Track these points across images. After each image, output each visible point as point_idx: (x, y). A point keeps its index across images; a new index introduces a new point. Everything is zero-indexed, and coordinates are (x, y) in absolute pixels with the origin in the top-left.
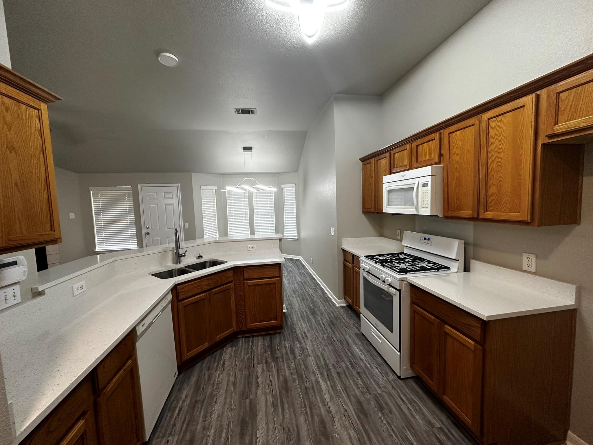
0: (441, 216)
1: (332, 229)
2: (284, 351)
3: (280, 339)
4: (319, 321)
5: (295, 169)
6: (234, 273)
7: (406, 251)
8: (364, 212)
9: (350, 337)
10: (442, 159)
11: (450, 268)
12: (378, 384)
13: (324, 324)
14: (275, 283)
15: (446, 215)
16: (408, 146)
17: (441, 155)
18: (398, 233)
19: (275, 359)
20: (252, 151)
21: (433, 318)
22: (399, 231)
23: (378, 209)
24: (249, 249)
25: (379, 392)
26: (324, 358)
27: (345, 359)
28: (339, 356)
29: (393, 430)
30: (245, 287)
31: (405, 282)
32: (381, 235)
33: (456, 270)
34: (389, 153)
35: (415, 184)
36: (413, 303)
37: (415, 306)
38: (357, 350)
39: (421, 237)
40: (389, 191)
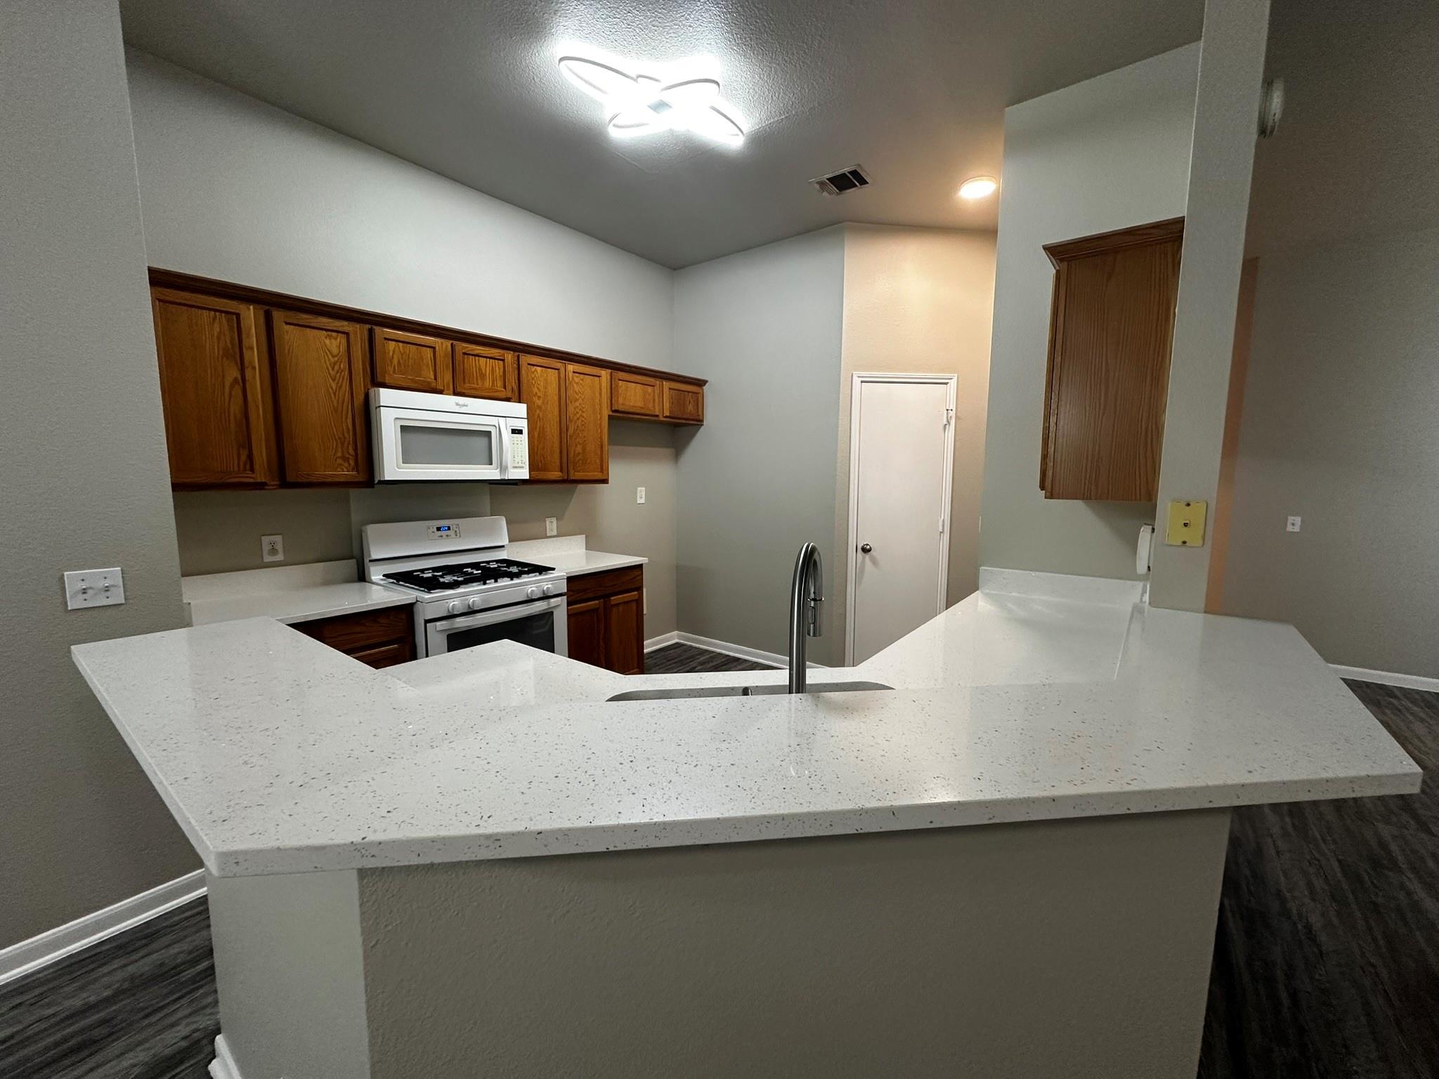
16: (440, 344)
21: (596, 602)
35: (494, 426)
39: (428, 527)
40: (404, 429)
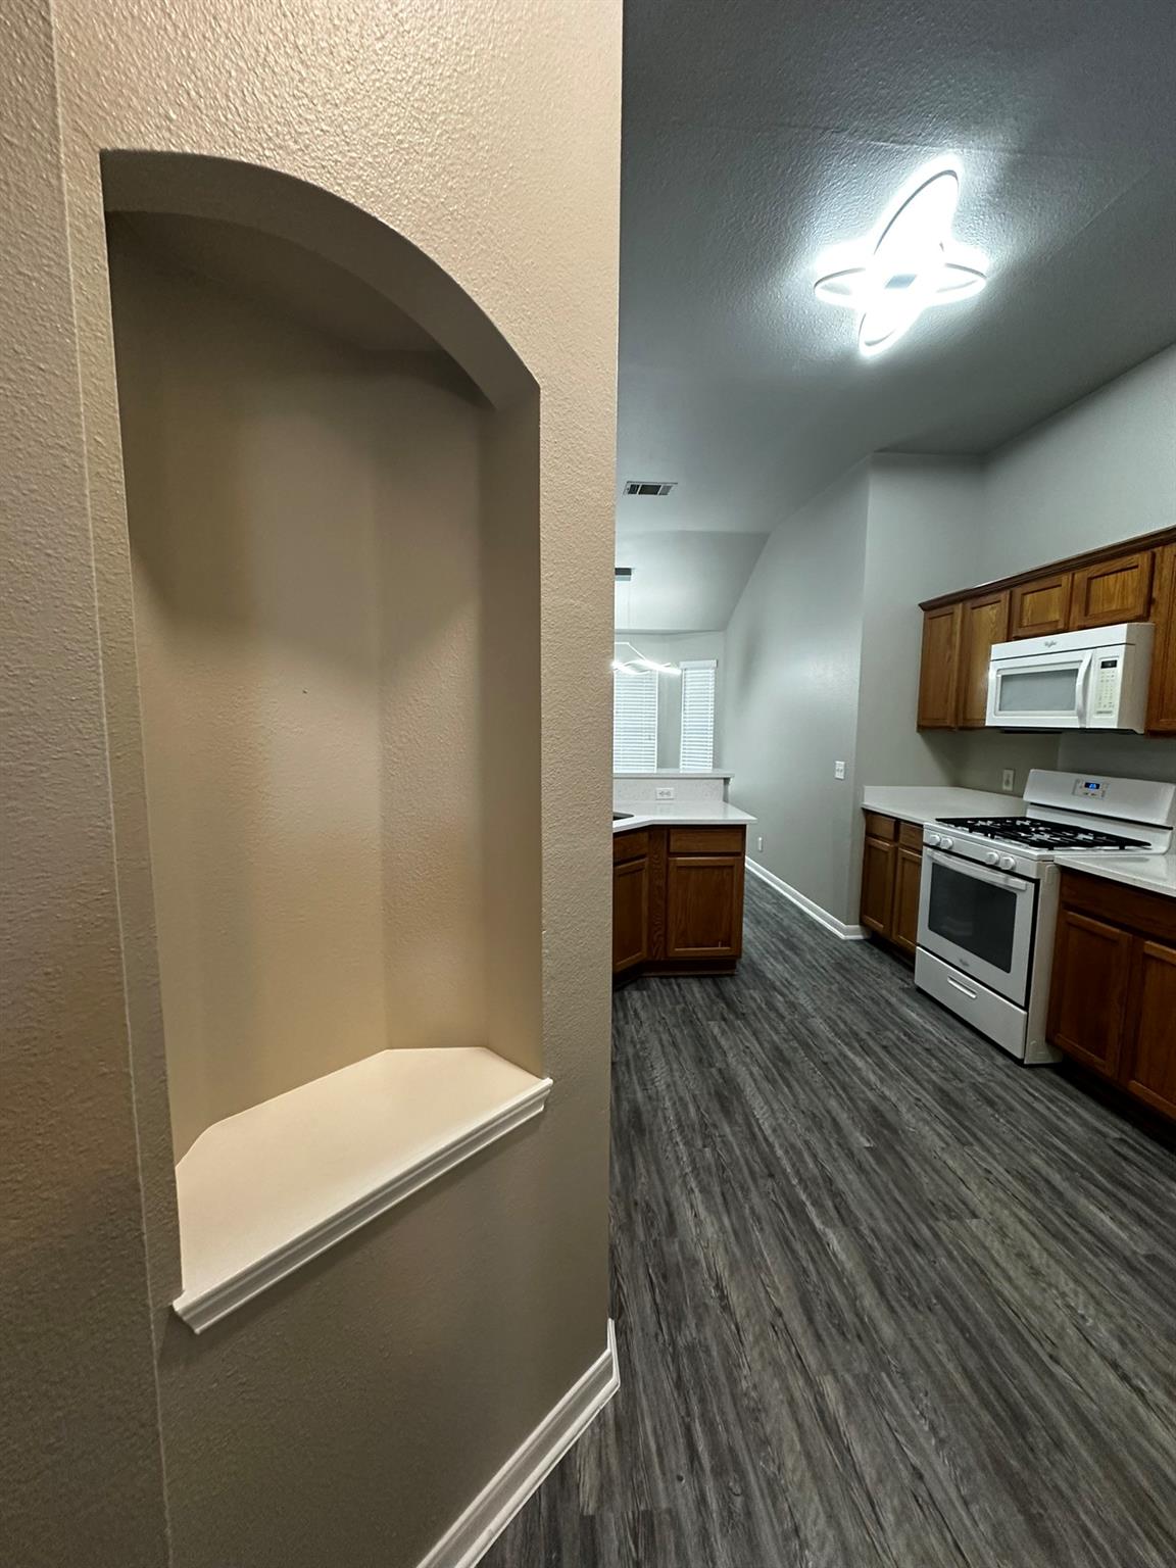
0: (1140, 730)
1: (840, 765)
2: (753, 1005)
3: (736, 985)
4: (810, 962)
5: (718, 624)
6: (650, 837)
7: (1031, 814)
8: (921, 728)
9: (890, 992)
10: (1152, 611)
11: (1149, 845)
12: (974, 1070)
13: (823, 967)
14: (731, 867)
15: (1154, 727)
16: (1065, 579)
17: (1150, 602)
18: (1008, 776)
19: (743, 1016)
20: (629, 579)
21: (1117, 931)
22: (1011, 773)
23: (965, 719)
24: (659, 797)
25: (980, 1080)
26: (845, 1023)
27: (891, 1027)
28: (876, 1021)
29: (1022, 1133)
30: (670, 869)
31: (1049, 865)
32: (957, 783)
33: (1164, 849)
34: (1008, 592)
35: (1081, 661)
36: (1065, 905)
37: (1071, 913)
38: (914, 1015)
39: (1078, 781)
40: (1005, 678)
